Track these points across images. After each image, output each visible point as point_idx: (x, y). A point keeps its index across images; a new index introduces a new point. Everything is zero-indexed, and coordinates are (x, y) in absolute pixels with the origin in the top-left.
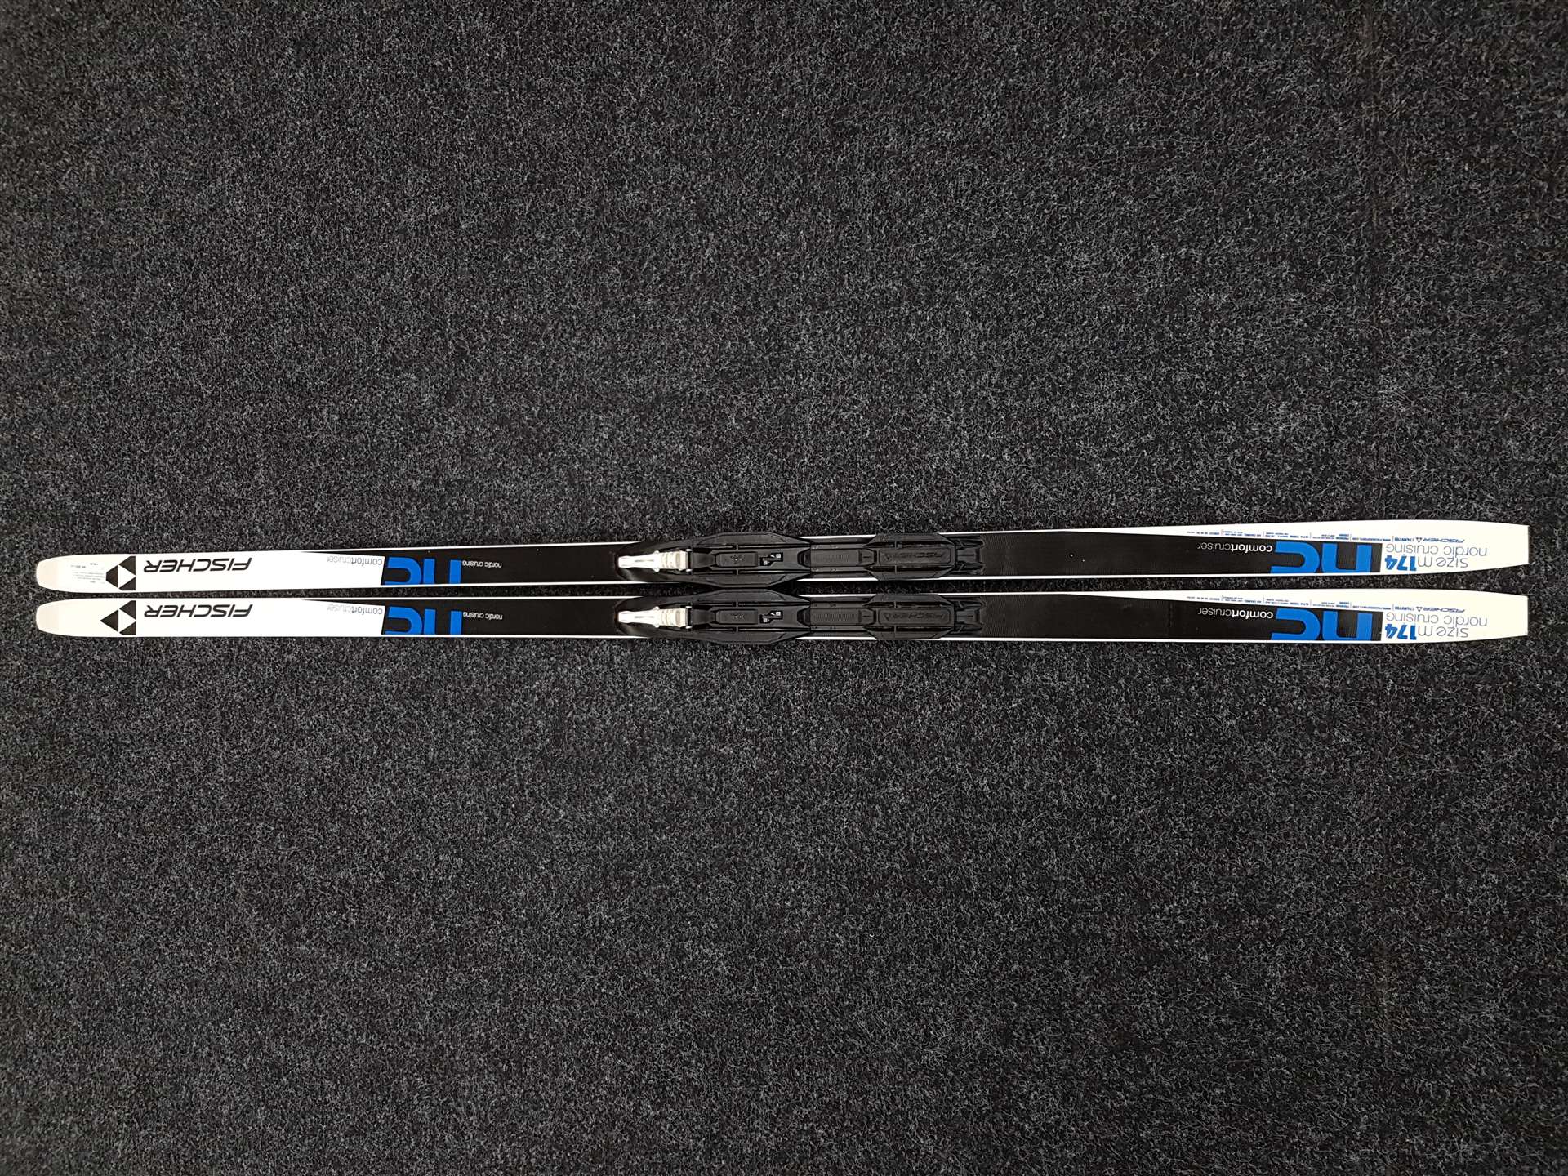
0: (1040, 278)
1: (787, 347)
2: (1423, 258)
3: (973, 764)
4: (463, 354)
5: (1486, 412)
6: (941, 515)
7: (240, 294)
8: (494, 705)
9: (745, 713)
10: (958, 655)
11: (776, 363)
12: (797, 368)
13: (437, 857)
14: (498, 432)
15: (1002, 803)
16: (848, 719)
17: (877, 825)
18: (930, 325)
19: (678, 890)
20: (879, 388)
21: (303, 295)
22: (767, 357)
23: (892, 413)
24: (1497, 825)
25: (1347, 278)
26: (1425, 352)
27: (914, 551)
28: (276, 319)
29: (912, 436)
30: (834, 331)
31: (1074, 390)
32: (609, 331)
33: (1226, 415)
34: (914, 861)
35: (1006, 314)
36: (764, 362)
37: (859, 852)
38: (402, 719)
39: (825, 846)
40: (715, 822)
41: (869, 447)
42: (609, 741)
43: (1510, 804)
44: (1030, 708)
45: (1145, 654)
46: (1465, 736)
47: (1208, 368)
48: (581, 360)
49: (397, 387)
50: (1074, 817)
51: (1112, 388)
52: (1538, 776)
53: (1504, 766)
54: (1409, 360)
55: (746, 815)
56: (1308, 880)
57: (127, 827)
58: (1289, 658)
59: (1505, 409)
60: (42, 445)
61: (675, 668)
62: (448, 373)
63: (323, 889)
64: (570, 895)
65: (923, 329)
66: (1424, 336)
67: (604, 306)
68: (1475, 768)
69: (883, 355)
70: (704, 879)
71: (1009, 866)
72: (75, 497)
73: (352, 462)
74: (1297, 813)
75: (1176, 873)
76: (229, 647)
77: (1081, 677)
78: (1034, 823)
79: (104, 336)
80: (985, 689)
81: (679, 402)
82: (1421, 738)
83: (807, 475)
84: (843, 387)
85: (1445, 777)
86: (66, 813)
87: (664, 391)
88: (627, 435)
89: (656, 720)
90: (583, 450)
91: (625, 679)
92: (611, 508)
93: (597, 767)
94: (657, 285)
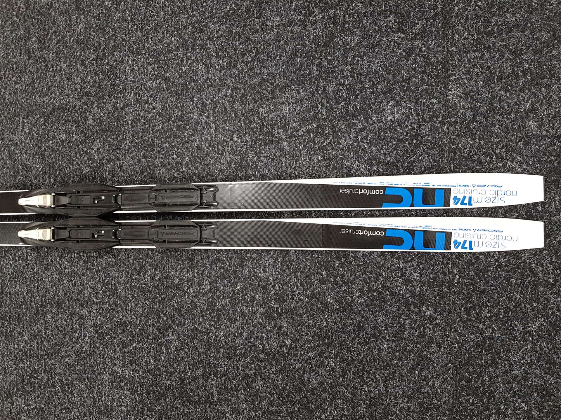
0: (253, 32)
1: (120, 78)
2: (475, 9)
3: (215, 323)
5: (515, 104)
6: (200, 174)
9: (94, 290)
10: (208, 257)
11: (113, 86)
12: (124, 89)
15: (231, 347)
16: (147, 295)
17: (163, 358)
18: (194, 62)
19: (59, 392)
20: (167, 99)
22: (108, 84)
23: (174, 114)
24: (525, 372)
25: (429, 24)
26: (477, 67)
27: (177, 194)
29: (184, 128)
30: (143, 67)
31: (272, 98)
32: (31, 72)
33: (357, 111)
34: (182, 380)
35: (235, 54)
36: (107, 87)
37: (153, 374)
39: (134, 370)
40: (78, 353)
41: (162, 134)
42: (26, 305)
43: (534, 357)
44: (247, 289)
45: (312, 257)
46: (504, 312)
47: (347, 82)
48: (16, 89)
50: (271, 356)
51: (293, 97)
52: (552, 340)
53: (529, 333)
54: (467, 73)
55: (94, 350)
56: (407, 402)
58: (395, 260)
59: (527, 102)
61: (59, 263)
64: (5, 392)
65: (190, 64)
66: (476, 58)
67: (29, 59)
68: (511, 334)
69: (169, 80)
70: (72, 387)
71: (235, 386)
74: (400, 359)
75: (329, 394)
77: (275, 271)
78: (248, 360)
80: (223, 277)
81: (64, 111)
82: (476, 313)
83: (128, 151)
84: (148, 100)
85: (493, 339)
87: (57, 104)
88: (38, 130)
89: (49, 293)
90: (16, 139)
91: (33, 269)
92: (29, 171)
93: (19, 320)
94: (55, 46)
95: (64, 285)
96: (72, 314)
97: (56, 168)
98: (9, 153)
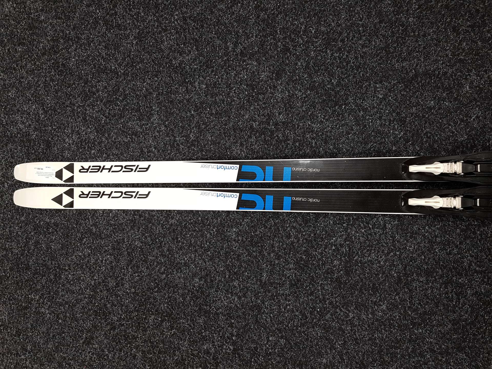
4: (288, 50)
7: (143, 17)
8: (305, 251)
9: (475, 258)
13: (268, 338)
14: (309, 95)
19: (429, 361)
21: (184, 17)
28: (165, 30)
32: (384, 36)
38: (245, 257)
40: (455, 322)
42: (384, 273)
49: (243, 69)
55: (476, 318)
57: (65, 316)
60: (15, 100)
62: (278, 61)
63: (193, 355)
64: (357, 363)
67: (381, 22)
70: (447, 356)
72: (36, 129)
73: (214, 112)
76: (133, 215)
79: (55, 40)
81: (430, 77)
86: (26, 308)
87: (421, 70)
88: (396, 96)
89: (415, 262)
90: (366, 104)
91: (394, 237)
92: (384, 138)
93: (375, 289)
94: (416, 10)
95: (435, 254)
96: (446, 284)
97: (422, 135)
98: (356, 119)
